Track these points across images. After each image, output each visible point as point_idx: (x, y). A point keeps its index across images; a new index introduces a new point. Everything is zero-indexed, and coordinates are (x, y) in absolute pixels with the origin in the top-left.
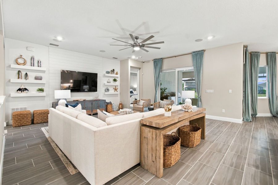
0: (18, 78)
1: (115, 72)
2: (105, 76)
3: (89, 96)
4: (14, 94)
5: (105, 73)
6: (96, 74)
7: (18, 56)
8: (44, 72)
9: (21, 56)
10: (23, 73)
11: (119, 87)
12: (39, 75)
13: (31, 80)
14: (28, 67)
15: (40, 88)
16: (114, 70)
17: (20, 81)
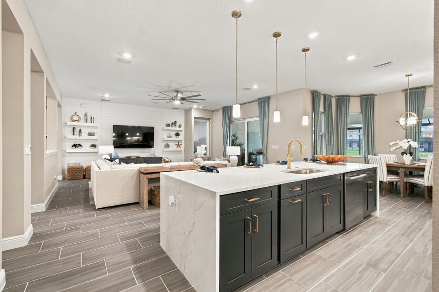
0: (73, 134)
1: (178, 125)
2: (163, 130)
3: (145, 153)
4: (70, 149)
5: (164, 126)
6: (153, 128)
7: (73, 113)
8: (96, 127)
9: (76, 113)
10: (77, 130)
11: (183, 143)
12: (92, 130)
13: (85, 135)
14: (82, 123)
15: (93, 143)
16: (176, 122)
17: (74, 137)
